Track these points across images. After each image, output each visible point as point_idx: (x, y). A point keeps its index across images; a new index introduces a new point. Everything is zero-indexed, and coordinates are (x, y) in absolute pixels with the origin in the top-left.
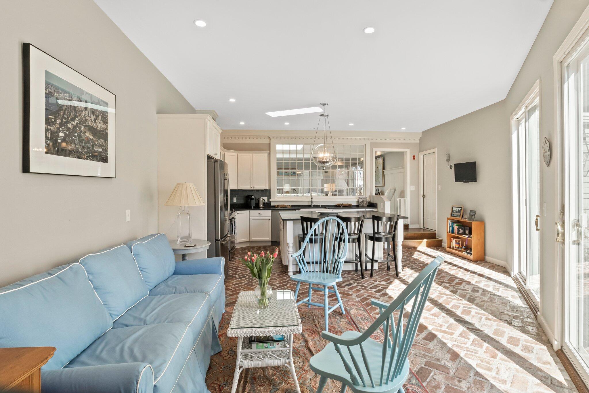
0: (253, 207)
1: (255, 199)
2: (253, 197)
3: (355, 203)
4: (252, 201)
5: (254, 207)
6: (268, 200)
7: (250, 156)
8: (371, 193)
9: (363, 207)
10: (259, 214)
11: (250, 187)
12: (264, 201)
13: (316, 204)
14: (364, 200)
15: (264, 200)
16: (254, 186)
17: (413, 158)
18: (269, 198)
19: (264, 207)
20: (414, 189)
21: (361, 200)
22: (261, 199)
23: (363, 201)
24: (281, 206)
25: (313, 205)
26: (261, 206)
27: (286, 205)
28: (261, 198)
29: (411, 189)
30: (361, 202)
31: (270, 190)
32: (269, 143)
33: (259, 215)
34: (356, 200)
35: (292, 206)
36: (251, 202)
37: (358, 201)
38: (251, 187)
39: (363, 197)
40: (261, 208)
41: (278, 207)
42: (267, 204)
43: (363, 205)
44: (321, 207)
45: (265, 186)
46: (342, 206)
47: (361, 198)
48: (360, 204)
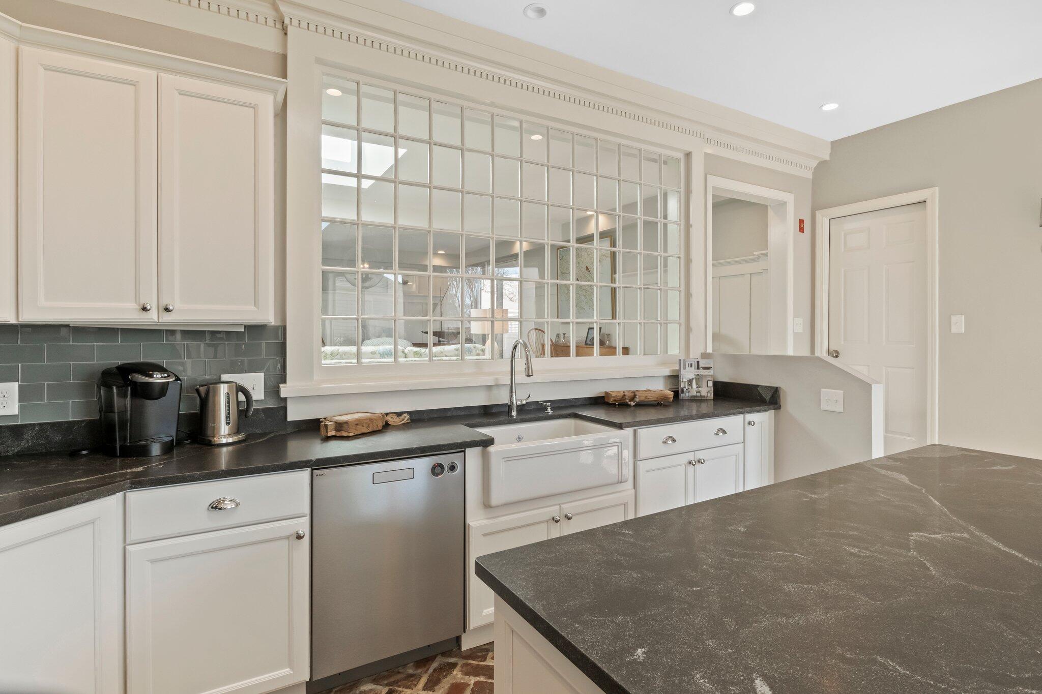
0: (156, 450)
1: (172, 392)
2: (158, 378)
4: (149, 402)
5: (170, 448)
6: (273, 390)
7: (134, 84)
9: (698, 402)
10: (216, 507)
11: (133, 305)
12: (242, 397)
15: (241, 389)
16: (164, 302)
17: (800, 226)
18: (278, 376)
19: (239, 436)
20: (800, 330)
21: (690, 374)
22: (223, 389)
23: (699, 378)
24: (358, 423)
25: (518, 406)
26: (226, 433)
28: (224, 377)
29: (795, 331)
30: (690, 381)
31: (282, 329)
32: (279, 50)
33: (218, 519)
35: (418, 419)
36: (138, 415)
38: (144, 309)
39: (698, 362)
40: (224, 449)
41: (344, 434)
42: (262, 416)
43: (699, 392)
44: (550, 411)
45: (256, 304)
46: (632, 404)
47: (691, 364)
48: (685, 389)
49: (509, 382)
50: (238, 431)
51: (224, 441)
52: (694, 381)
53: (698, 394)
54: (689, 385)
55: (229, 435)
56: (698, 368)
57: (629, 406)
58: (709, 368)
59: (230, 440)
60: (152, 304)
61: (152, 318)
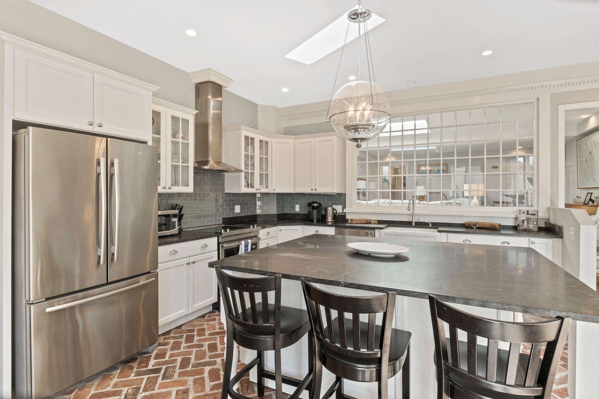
0: (315, 220)
2: (315, 205)
3: (511, 223)
4: (314, 210)
5: (318, 221)
6: (342, 210)
7: (311, 142)
8: (552, 202)
9: (528, 232)
12: (335, 211)
13: (422, 220)
14: (530, 216)
15: (334, 209)
16: (316, 188)
18: (344, 207)
19: (333, 220)
21: (523, 217)
22: (330, 208)
23: (528, 220)
24: (356, 220)
25: (416, 222)
26: (330, 219)
27: (368, 220)
28: (331, 206)
30: (523, 221)
31: (345, 194)
34: (514, 216)
35: (380, 222)
37: (516, 219)
38: (312, 190)
39: (528, 211)
40: (329, 223)
41: (352, 223)
42: (341, 217)
43: (528, 227)
44: (430, 225)
45: (332, 188)
46: (475, 227)
47: (524, 212)
48: (520, 225)
49: (412, 214)
50: (333, 219)
51: (329, 221)
52: (526, 221)
53: (528, 228)
54: (522, 223)
55: (331, 220)
56: (528, 214)
57: (473, 228)
58: (534, 215)
59: (330, 221)
60: (313, 189)
61: (314, 192)
